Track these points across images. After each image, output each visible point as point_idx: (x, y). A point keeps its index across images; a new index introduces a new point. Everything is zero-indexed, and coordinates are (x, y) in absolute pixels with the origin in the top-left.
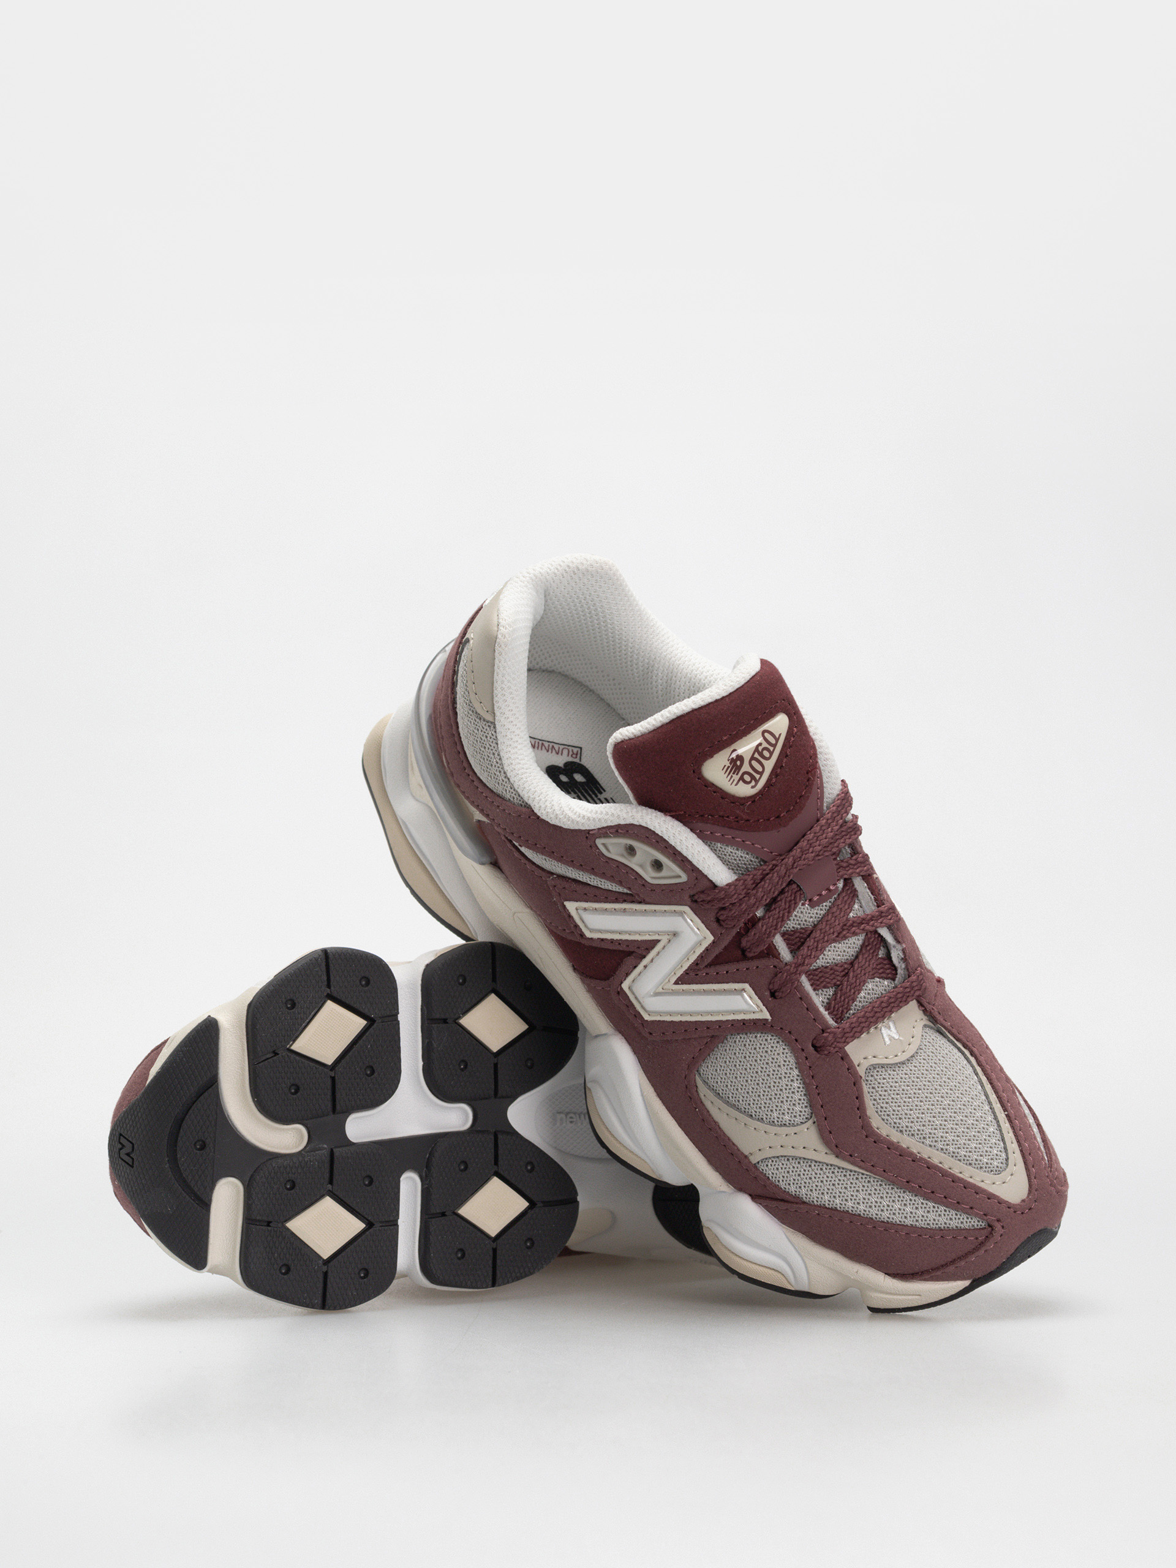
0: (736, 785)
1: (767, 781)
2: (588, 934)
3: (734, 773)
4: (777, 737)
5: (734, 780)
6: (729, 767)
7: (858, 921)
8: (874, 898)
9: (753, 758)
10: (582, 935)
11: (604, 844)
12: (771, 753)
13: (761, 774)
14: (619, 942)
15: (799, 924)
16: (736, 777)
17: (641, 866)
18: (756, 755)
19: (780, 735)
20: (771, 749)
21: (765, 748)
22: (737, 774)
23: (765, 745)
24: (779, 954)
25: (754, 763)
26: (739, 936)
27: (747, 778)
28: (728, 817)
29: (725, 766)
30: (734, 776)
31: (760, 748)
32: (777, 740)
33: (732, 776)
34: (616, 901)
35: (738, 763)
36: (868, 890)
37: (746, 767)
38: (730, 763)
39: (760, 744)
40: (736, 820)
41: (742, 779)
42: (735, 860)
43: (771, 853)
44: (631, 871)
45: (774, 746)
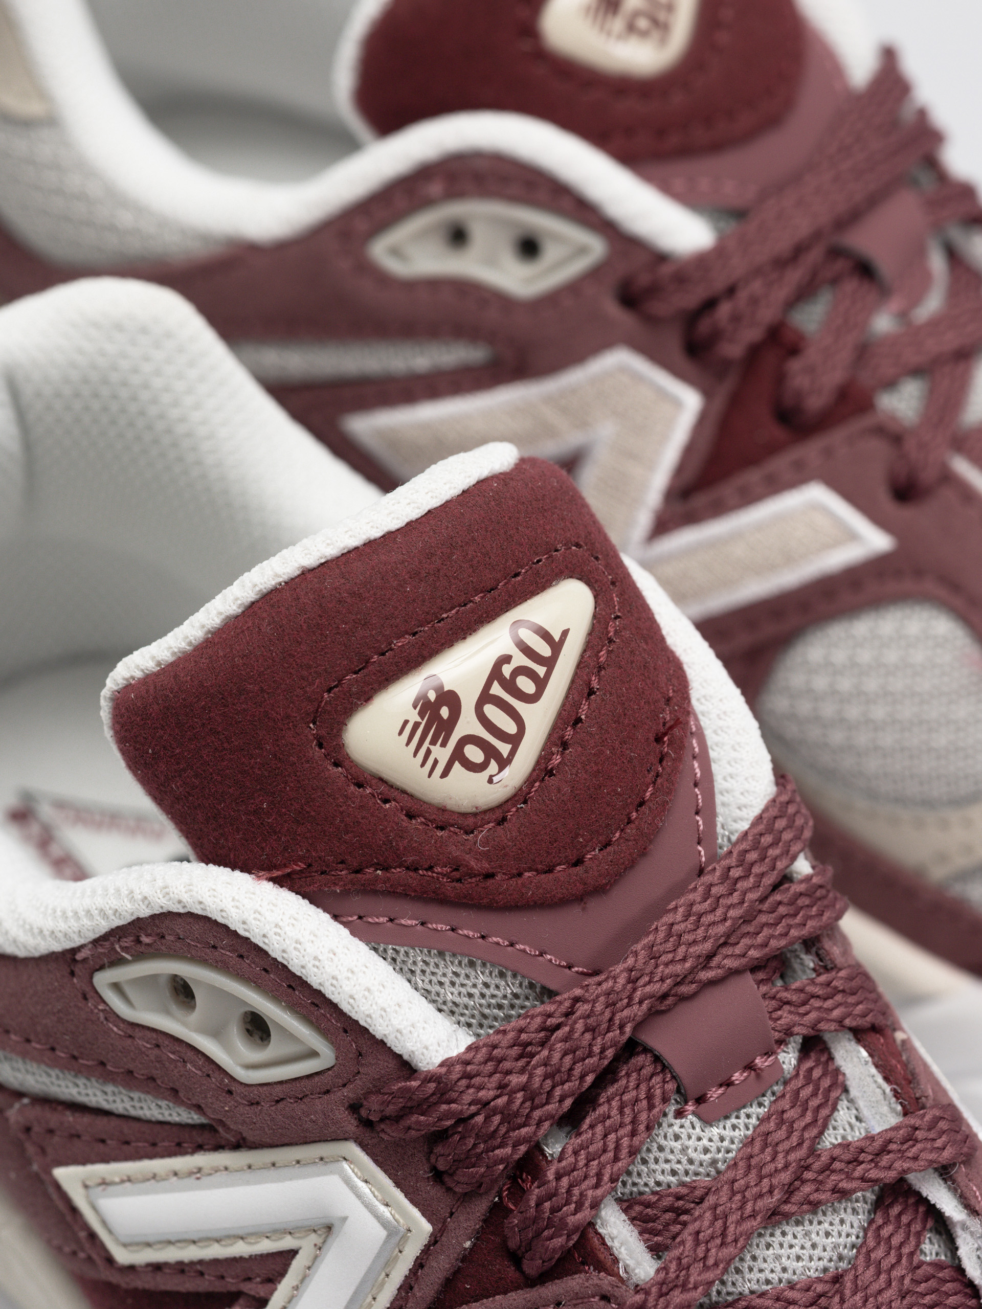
0: (445, 774)
1: (538, 763)
2: (122, 1257)
3: (433, 742)
4: (557, 638)
5: (436, 762)
6: (416, 725)
7: (847, 1157)
8: (894, 1090)
9: (485, 697)
10: (110, 1260)
11: (116, 987)
12: (541, 684)
13: (515, 740)
14: (198, 1268)
15: (674, 1173)
16: (442, 754)
17: (216, 1034)
18: (496, 689)
19: (565, 633)
20: (541, 671)
21: (521, 671)
22: (444, 745)
23: (520, 660)
24: (616, 1261)
25: (490, 710)
26: (497, 1212)
27: (474, 754)
28: (430, 868)
29: (406, 722)
30: (437, 751)
31: (507, 670)
32: (556, 646)
33: (428, 752)
34: (178, 1149)
35: (445, 712)
36: (873, 1070)
37: (468, 724)
38: (422, 714)
39: (507, 659)
40: (456, 875)
41: (458, 756)
42: (470, 995)
43: (569, 967)
44: (190, 1054)
45: (550, 663)
